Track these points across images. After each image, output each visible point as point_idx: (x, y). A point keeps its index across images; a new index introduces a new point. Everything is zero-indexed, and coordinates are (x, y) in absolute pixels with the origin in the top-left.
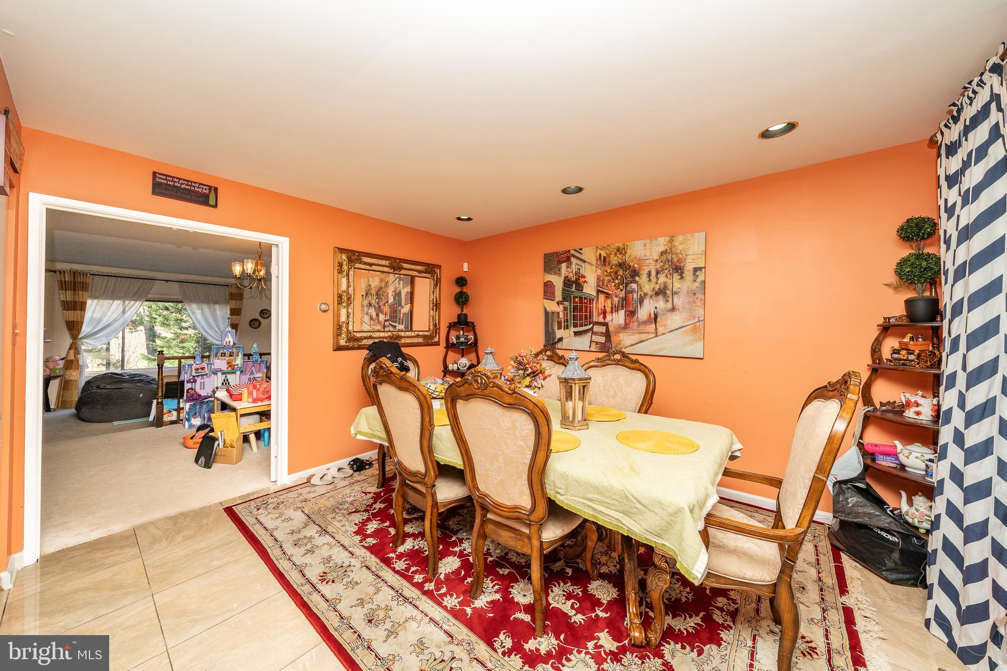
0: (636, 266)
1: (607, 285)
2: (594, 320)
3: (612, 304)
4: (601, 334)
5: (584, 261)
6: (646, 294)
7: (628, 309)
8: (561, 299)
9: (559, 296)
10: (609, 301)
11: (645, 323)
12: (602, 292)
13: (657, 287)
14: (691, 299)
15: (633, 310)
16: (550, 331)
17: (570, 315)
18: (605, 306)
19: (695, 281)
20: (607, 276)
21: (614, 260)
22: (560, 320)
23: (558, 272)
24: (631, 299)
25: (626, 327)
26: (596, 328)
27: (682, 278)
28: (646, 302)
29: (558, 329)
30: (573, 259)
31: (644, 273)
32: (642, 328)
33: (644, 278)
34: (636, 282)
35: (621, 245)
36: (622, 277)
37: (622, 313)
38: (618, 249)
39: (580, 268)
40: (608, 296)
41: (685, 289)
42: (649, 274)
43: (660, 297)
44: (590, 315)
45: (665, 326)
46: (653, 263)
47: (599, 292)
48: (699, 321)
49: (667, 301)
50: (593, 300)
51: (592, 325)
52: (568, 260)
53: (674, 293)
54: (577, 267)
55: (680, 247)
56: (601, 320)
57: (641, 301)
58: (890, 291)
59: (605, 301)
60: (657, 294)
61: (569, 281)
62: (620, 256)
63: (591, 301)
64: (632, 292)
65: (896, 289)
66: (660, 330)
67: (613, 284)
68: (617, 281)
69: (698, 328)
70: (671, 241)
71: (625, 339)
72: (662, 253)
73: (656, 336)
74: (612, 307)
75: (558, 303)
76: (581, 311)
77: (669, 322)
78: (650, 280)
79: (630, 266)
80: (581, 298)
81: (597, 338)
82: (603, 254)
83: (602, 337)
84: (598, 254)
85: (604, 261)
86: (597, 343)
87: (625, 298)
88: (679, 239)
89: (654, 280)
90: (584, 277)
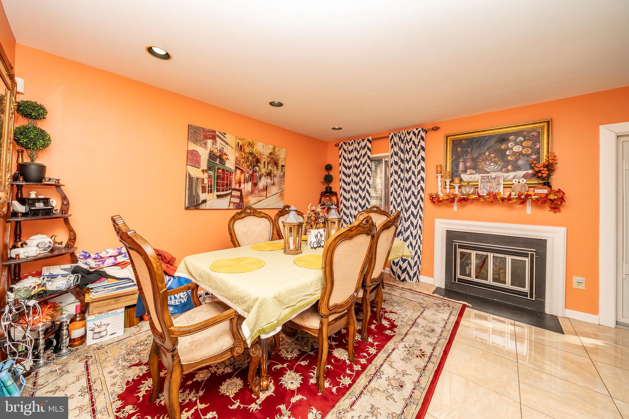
0: (259, 157)
1: (242, 165)
2: (233, 187)
3: (245, 178)
4: (237, 197)
5: (227, 144)
6: (262, 174)
7: (254, 182)
8: (206, 168)
9: (204, 164)
10: (243, 175)
12: (239, 169)
13: (268, 171)
14: (280, 180)
15: (256, 182)
16: (194, 194)
17: (214, 183)
18: (240, 178)
19: (282, 171)
20: (242, 158)
21: (247, 150)
22: (203, 185)
24: (255, 175)
25: (252, 192)
26: (234, 193)
27: (277, 169)
28: (263, 178)
29: (202, 193)
30: (217, 139)
31: (262, 162)
32: (260, 194)
33: (262, 164)
34: (258, 166)
35: (251, 141)
36: (251, 161)
37: (250, 184)
38: (249, 143)
39: (224, 147)
40: (242, 172)
41: (278, 175)
42: (264, 163)
43: (269, 177)
44: (230, 183)
45: (270, 192)
46: (266, 158)
47: (236, 168)
48: (283, 191)
49: (271, 179)
50: (232, 173)
51: (231, 191)
52: (214, 138)
53: (275, 176)
54: (221, 146)
55: (277, 153)
56: (237, 187)
57: (260, 178)
58: (322, 184)
59: (240, 175)
60: (267, 175)
61: (214, 155)
62: (251, 148)
63: (231, 173)
64: (256, 171)
65: (324, 183)
66: (268, 195)
67: (246, 165)
68: (248, 163)
69: (282, 194)
70: (274, 148)
71: (251, 200)
72: (271, 154)
73: (266, 198)
74: (245, 179)
75: (203, 171)
76: (223, 179)
78: (265, 167)
79: (256, 156)
80: (223, 170)
81: (233, 200)
82: (240, 143)
83: (238, 199)
84: (237, 142)
85: (240, 148)
86: (234, 203)
87: (252, 175)
88: (277, 149)
89: (266, 167)
90: (227, 155)
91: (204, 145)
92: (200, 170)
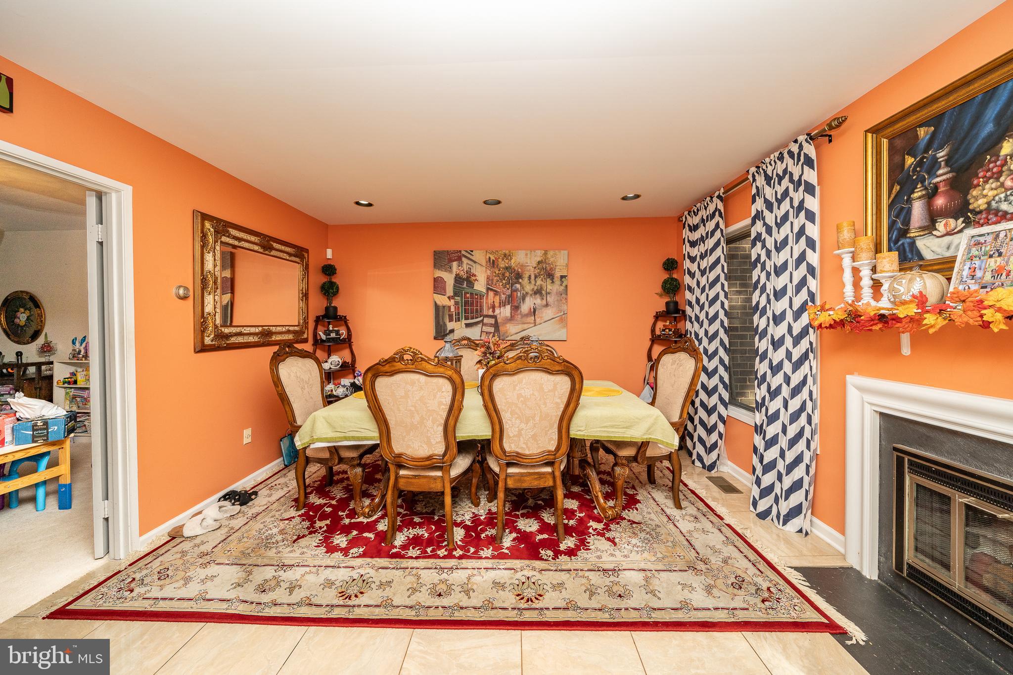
0: (519, 270)
1: (496, 284)
2: (484, 314)
4: (491, 325)
5: (475, 262)
6: (527, 293)
7: (513, 305)
8: (452, 294)
9: (450, 291)
10: (497, 298)
11: (527, 315)
12: (492, 290)
13: (536, 288)
14: (559, 298)
15: (517, 305)
16: (441, 323)
17: (461, 310)
18: (494, 302)
19: (561, 285)
20: (495, 276)
21: (502, 264)
22: (451, 313)
23: (450, 270)
24: (515, 296)
25: (512, 319)
26: (486, 320)
27: (553, 282)
28: (528, 299)
29: (449, 322)
30: (464, 259)
31: (526, 276)
32: (525, 320)
33: (526, 280)
34: (520, 283)
35: (507, 252)
36: (508, 278)
37: (508, 307)
38: (505, 255)
39: (471, 267)
40: (496, 293)
41: (555, 291)
42: (530, 277)
43: (538, 296)
44: (481, 309)
45: (541, 317)
46: (532, 269)
47: (488, 289)
48: (564, 314)
49: (543, 299)
51: (482, 318)
52: (459, 259)
53: (548, 293)
54: (468, 266)
55: (552, 260)
56: (491, 313)
57: (524, 299)
59: (494, 297)
60: (535, 293)
61: (460, 278)
62: (507, 261)
63: (482, 297)
64: (516, 290)
65: (661, 295)
66: (538, 321)
68: (504, 282)
69: (563, 320)
70: (546, 254)
71: (511, 327)
72: (539, 263)
73: (535, 325)
74: (500, 303)
75: (449, 298)
76: (472, 305)
77: (544, 314)
78: (530, 282)
79: (515, 270)
80: (472, 294)
81: (485, 329)
82: (492, 258)
83: (492, 328)
84: (488, 258)
85: (493, 264)
86: (487, 333)
87: (511, 296)
88: (551, 253)
89: (533, 282)
90: (475, 276)
91: (449, 269)
92: (446, 297)
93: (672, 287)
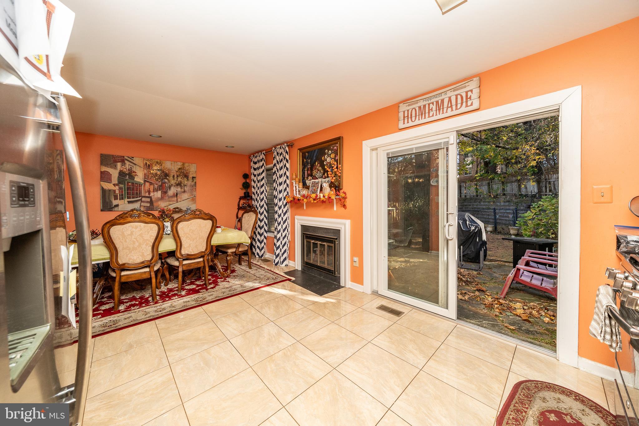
0: (167, 172)
1: (151, 179)
2: (143, 195)
3: (154, 188)
4: (147, 202)
5: (135, 164)
6: (172, 185)
7: (163, 191)
8: (117, 182)
9: (115, 180)
10: (152, 187)
11: (172, 197)
13: (177, 182)
14: (191, 188)
15: (166, 191)
16: (107, 200)
17: (125, 193)
18: (149, 189)
19: (193, 182)
20: (150, 174)
22: (115, 194)
23: (115, 167)
24: (164, 186)
25: (162, 198)
26: (143, 199)
27: (188, 180)
28: (172, 188)
29: (114, 200)
30: (126, 162)
31: (171, 175)
32: (170, 199)
33: (171, 178)
34: (167, 179)
35: (158, 161)
36: (159, 176)
37: (159, 193)
39: (132, 167)
40: (151, 184)
41: (189, 184)
42: (174, 176)
43: (179, 186)
44: (140, 192)
45: (181, 198)
46: (175, 172)
47: (145, 181)
48: (194, 196)
49: (182, 188)
50: (142, 185)
51: (141, 198)
52: (122, 161)
53: (185, 186)
54: (130, 166)
55: (187, 168)
56: (147, 195)
57: (170, 188)
58: (240, 190)
59: (149, 186)
60: (177, 185)
61: (123, 173)
63: (140, 185)
64: (165, 183)
65: (242, 189)
66: (179, 200)
67: (154, 179)
68: (156, 177)
69: (194, 200)
70: (183, 164)
71: (162, 203)
72: (179, 169)
73: (177, 202)
74: (154, 189)
75: (114, 185)
76: (133, 189)
77: (183, 197)
78: (174, 179)
79: (164, 172)
80: (133, 183)
82: (148, 163)
83: (148, 204)
84: (145, 162)
85: (148, 167)
86: (144, 207)
87: (161, 186)
88: (186, 165)
89: (176, 179)
90: (135, 172)
92: (111, 184)
93: (246, 186)
